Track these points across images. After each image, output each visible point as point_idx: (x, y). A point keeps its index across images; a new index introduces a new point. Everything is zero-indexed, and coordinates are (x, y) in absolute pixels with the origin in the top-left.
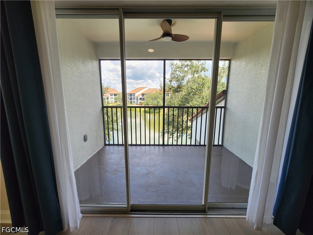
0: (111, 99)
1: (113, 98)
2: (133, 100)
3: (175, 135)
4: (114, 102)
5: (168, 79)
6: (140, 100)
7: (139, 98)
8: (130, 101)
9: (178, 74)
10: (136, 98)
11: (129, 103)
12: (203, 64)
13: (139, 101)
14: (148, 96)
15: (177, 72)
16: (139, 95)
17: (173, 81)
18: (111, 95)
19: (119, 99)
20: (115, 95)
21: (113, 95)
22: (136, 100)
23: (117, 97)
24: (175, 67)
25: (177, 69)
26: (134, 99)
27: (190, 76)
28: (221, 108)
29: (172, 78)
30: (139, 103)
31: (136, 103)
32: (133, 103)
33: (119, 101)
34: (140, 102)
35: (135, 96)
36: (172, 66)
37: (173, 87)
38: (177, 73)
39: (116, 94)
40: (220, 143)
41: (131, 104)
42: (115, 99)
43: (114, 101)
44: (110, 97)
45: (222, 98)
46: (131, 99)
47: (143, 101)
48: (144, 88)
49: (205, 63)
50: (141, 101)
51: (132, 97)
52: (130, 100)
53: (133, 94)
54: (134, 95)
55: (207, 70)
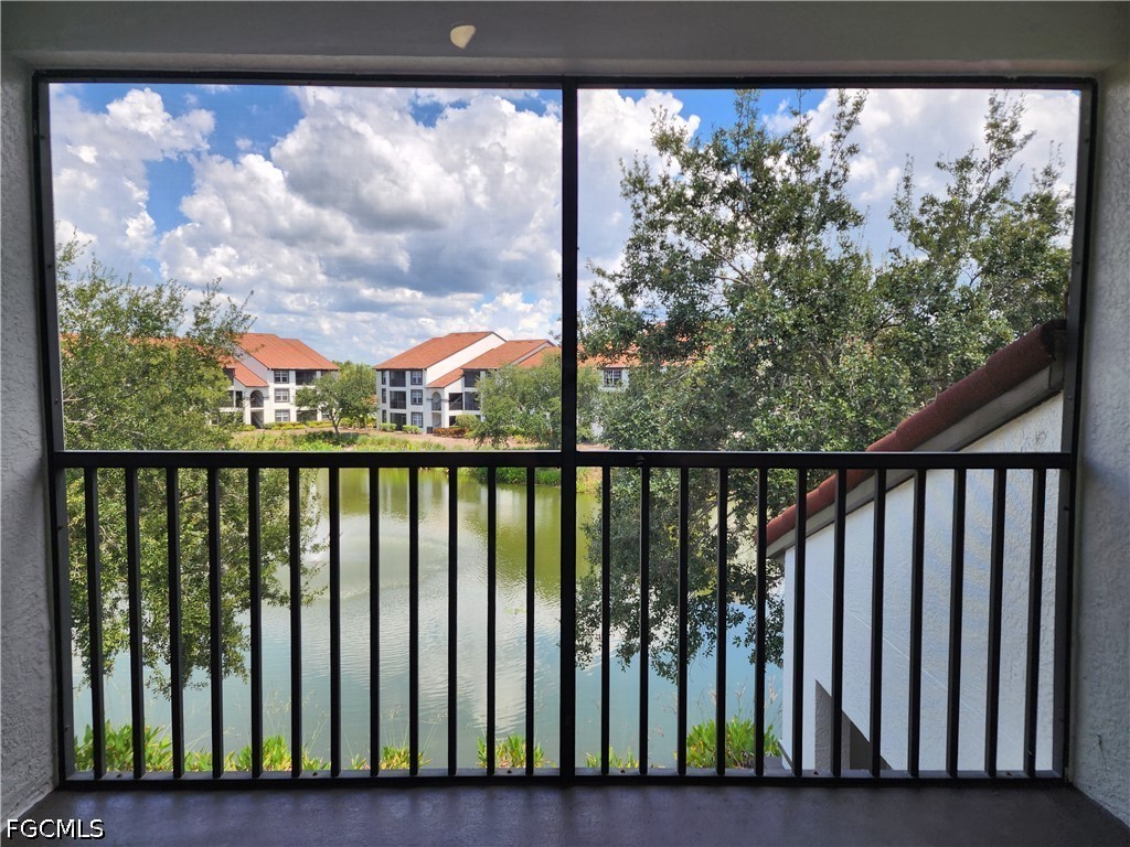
0: (277, 399)
1: (292, 393)
2: (410, 409)
3: (663, 634)
4: (293, 418)
5: (612, 278)
6: (451, 409)
7: (447, 397)
8: (390, 411)
9: (677, 247)
10: (427, 395)
11: (388, 424)
12: (833, 179)
13: (447, 412)
14: (499, 382)
15: (670, 230)
16: (448, 379)
17: (646, 291)
18: (277, 380)
19: (322, 399)
20: (303, 376)
21: (292, 375)
22: (430, 404)
23: (313, 387)
24: (653, 199)
25: (670, 217)
26: (417, 401)
27: (747, 258)
28: (1038, 463)
29: (638, 271)
30: (446, 424)
31: (428, 422)
32: (413, 423)
33: (323, 410)
34: (453, 420)
35: (420, 382)
36: (639, 197)
37: (640, 325)
38: (670, 236)
39: (311, 372)
40: (1045, 762)
41: (399, 428)
42: (302, 399)
43: (294, 410)
44: (273, 386)
45: (1041, 380)
46: (399, 400)
47: (473, 413)
48: (476, 337)
49: (841, 172)
50: (457, 413)
51: (408, 388)
52: (394, 405)
53: (412, 370)
54: (417, 375)
55: (858, 220)
